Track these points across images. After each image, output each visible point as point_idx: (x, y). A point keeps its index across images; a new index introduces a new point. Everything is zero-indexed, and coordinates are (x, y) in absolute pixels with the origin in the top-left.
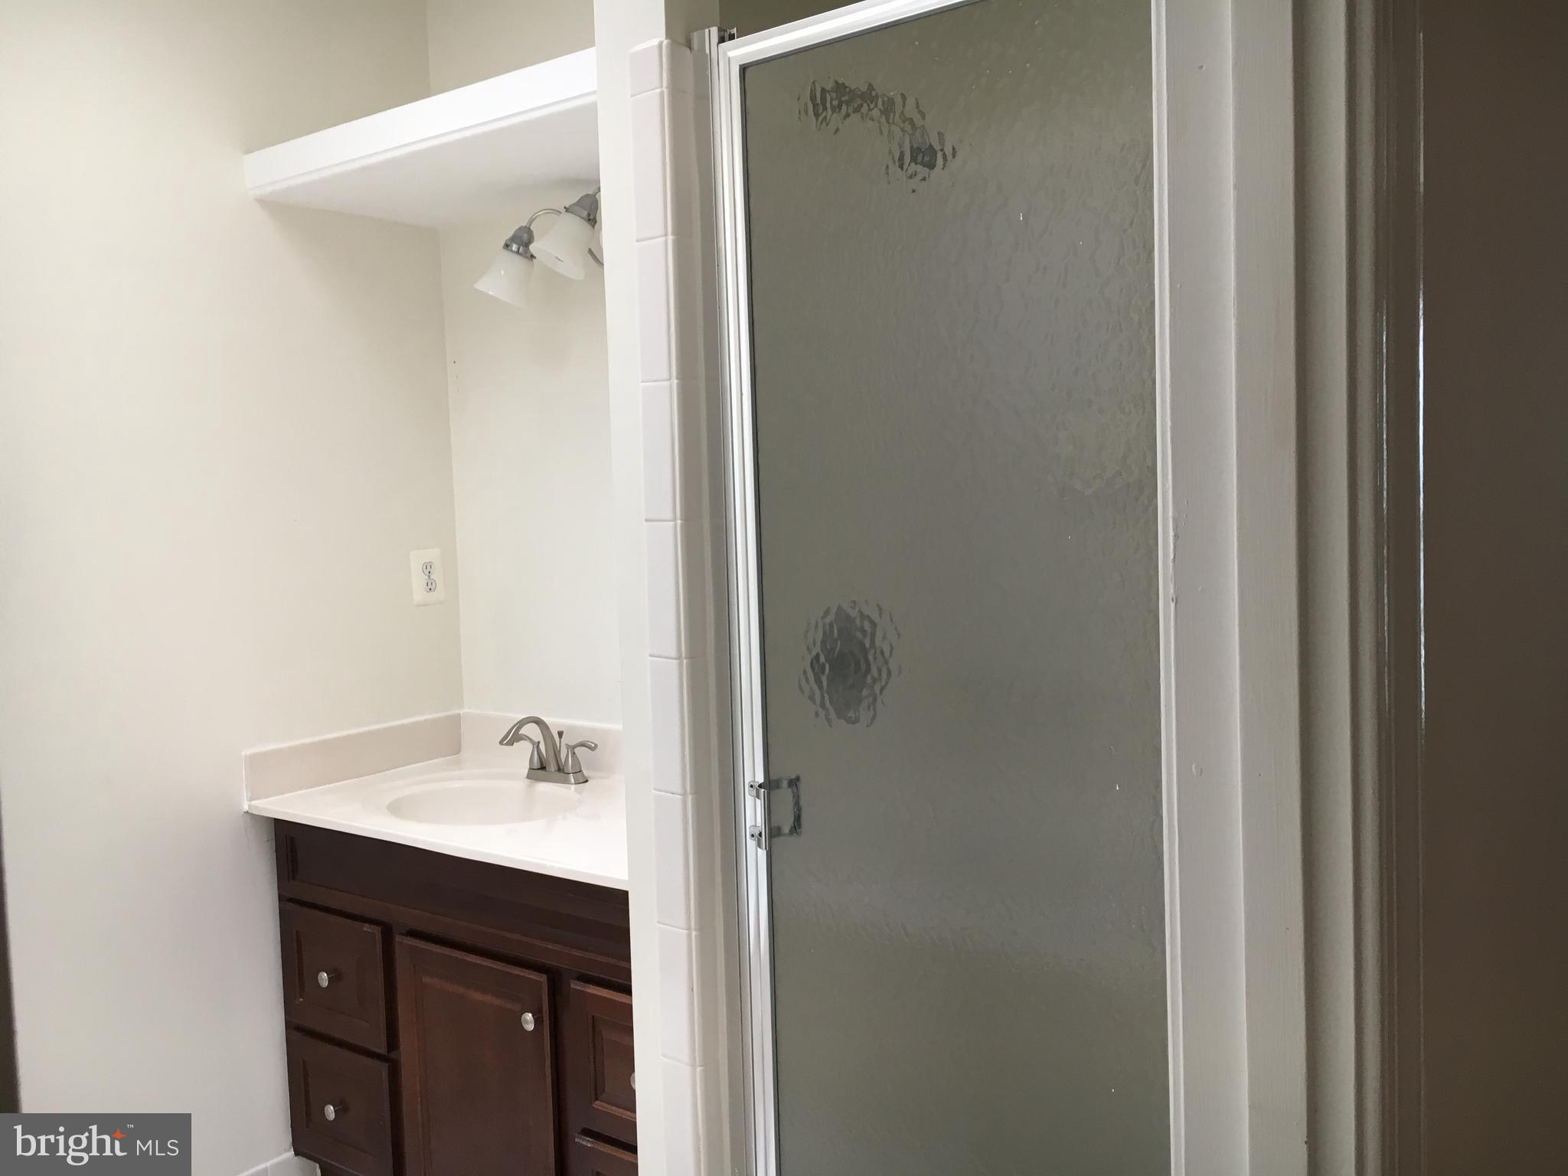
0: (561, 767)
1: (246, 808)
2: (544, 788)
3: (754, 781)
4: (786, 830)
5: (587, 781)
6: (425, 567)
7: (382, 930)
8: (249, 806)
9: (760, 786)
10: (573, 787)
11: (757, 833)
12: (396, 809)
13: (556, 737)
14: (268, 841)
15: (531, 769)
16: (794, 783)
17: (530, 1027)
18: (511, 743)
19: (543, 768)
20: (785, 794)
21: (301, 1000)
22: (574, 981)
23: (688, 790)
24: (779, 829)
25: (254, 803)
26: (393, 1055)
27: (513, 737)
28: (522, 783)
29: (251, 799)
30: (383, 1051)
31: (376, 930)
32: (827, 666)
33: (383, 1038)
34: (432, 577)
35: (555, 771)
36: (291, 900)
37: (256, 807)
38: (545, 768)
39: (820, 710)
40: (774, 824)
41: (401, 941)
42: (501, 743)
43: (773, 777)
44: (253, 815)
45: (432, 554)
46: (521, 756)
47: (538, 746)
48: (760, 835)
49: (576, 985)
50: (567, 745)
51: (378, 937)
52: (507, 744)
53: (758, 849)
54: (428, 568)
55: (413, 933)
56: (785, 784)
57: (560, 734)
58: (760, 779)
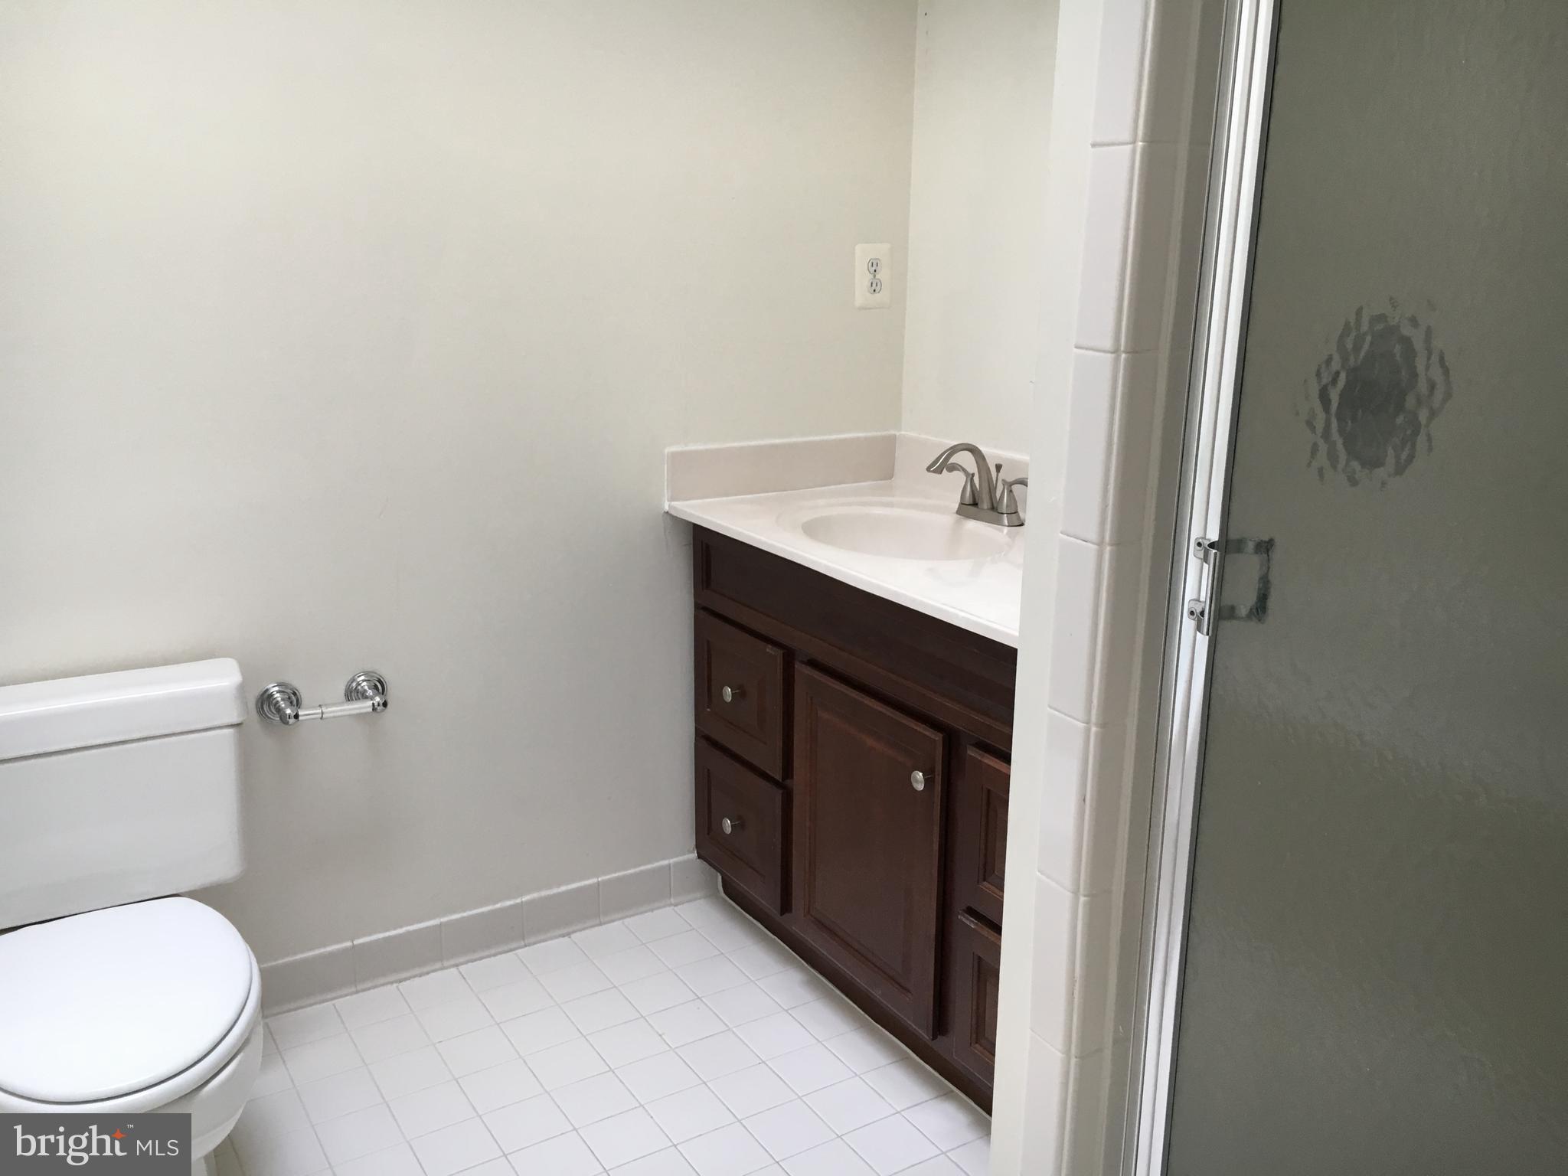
0: (995, 505)
1: (667, 508)
2: (974, 526)
3: (1204, 538)
4: (1243, 611)
5: (1022, 525)
6: (870, 264)
7: (783, 654)
8: (669, 505)
9: (1212, 545)
10: (1006, 530)
11: (1199, 610)
12: (813, 530)
13: (993, 470)
14: (685, 545)
15: (962, 504)
16: (1265, 547)
17: (920, 787)
18: (939, 471)
19: (975, 504)
20: (1249, 565)
21: (709, 710)
22: (971, 747)
23: (1107, 538)
24: (1233, 608)
25: (674, 503)
26: (788, 782)
27: (942, 465)
28: (949, 519)
29: (672, 499)
30: (778, 777)
31: (778, 653)
32: (1343, 376)
33: (779, 763)
34: (877, 277)
35: (988, 509)
36: (705, 609)
37: (675, 508)
38: (977, 504)
39: (1321, 443)
40: (1227, 600)
41: (802, 670)
42: (928, 469)
43: (1233, 535)
44: (671, 516)
45: (880, 250)
46: (952, 488)
47: (972, 480)
48: (1202, 613)
49: (972, 752)
50: (1003, 480)
51: (780, 660)
52: (934, 471)
53: (1198, 632)
54: (874, 266)
55: (813, 664)
56: (1251, 546)
57: (999, 467)
58: (1214, 535)
